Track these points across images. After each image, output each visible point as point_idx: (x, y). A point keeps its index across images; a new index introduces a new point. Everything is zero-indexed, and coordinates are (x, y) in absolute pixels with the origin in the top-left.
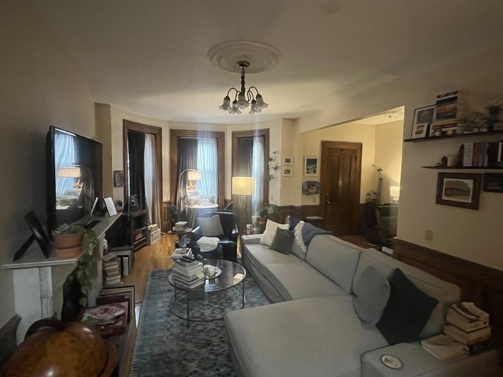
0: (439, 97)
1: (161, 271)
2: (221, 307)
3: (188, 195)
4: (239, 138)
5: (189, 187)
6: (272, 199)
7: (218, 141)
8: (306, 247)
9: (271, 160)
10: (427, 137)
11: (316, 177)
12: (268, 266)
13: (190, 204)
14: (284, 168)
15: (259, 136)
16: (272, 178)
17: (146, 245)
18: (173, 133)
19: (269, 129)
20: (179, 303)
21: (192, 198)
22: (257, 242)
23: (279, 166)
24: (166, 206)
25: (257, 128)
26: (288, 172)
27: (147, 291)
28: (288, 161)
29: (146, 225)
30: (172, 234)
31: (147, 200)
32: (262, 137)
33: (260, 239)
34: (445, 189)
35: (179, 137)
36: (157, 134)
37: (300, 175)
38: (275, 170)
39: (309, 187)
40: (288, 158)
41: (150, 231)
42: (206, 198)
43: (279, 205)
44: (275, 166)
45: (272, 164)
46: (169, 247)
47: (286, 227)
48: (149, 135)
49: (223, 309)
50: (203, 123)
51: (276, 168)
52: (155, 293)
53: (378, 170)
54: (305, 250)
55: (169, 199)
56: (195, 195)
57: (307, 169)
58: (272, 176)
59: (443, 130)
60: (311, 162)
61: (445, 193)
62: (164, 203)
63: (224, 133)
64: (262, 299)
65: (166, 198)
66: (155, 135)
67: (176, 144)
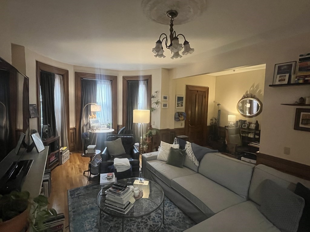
0: (301, 56)
1: (78, 189)
2: (144, 220)
3: (91, 122)
4: (128, 81)
5: (91, 117)
6: (154, 125)
7: (112, 82)
8: (198, 162)
9: (153, 97)
10: (289, 84)
11: (182, 109)
12: (175, 180)
13: (92, 130)
14: (163, 103)
15: (143, 80)
16: (154, 110)
17: (58, 165)
18: (78, 75)
19: (151, 75)
20: (105, 222)
21: (94, 125)
22: (154, 158)
23: (159, 102)
24: (72, 132)
25: (141, 74)
26: (165, 105)
27: (71, 213)
28: (165, 98)
29: (59, 149)
30: (84, 156)
31: (57, 128)
32: (146, 81)
33: (157, 156)
34: (302, 120)
35: (82, 78)
36: (64, 75)
37: (173, 108)
38: (157, 105)
39: (179, 116)
40: (165, 96)
41: (61, 153)
42: (104, 125)
43: (159, 129)
44: (156, 102)
45: (153, 100)
46: (78, 165)
47: (176, 146)
48: (58, 75)
49: (146, 223)
50: (100, 69)
51: (157, 103)
52: (79, 214)
53: (218, 105)
54: (197, 165)
55: (74, 126)
56: (96, 123)
57: (178, 104)
58: (154, 108)
59: (306, 79)
60: (180, 99)
61: (302, 122)
62: (71, 129)
63: (117, 76)
64: (172, 207)
65: (72, 125)
66: (63, 75)
67: (80, 83)
